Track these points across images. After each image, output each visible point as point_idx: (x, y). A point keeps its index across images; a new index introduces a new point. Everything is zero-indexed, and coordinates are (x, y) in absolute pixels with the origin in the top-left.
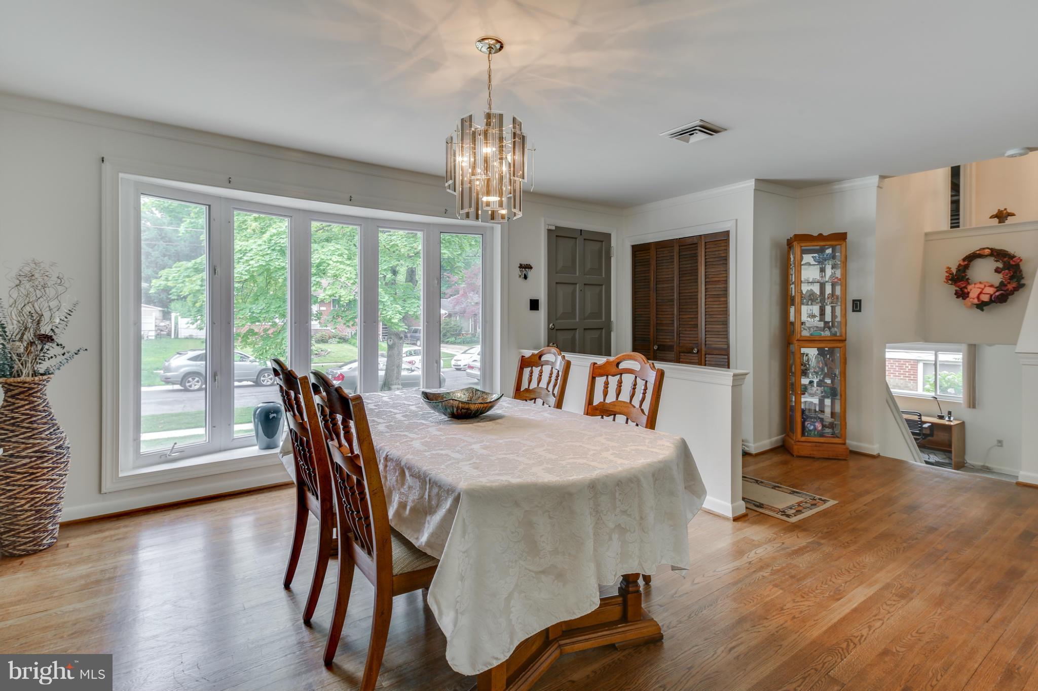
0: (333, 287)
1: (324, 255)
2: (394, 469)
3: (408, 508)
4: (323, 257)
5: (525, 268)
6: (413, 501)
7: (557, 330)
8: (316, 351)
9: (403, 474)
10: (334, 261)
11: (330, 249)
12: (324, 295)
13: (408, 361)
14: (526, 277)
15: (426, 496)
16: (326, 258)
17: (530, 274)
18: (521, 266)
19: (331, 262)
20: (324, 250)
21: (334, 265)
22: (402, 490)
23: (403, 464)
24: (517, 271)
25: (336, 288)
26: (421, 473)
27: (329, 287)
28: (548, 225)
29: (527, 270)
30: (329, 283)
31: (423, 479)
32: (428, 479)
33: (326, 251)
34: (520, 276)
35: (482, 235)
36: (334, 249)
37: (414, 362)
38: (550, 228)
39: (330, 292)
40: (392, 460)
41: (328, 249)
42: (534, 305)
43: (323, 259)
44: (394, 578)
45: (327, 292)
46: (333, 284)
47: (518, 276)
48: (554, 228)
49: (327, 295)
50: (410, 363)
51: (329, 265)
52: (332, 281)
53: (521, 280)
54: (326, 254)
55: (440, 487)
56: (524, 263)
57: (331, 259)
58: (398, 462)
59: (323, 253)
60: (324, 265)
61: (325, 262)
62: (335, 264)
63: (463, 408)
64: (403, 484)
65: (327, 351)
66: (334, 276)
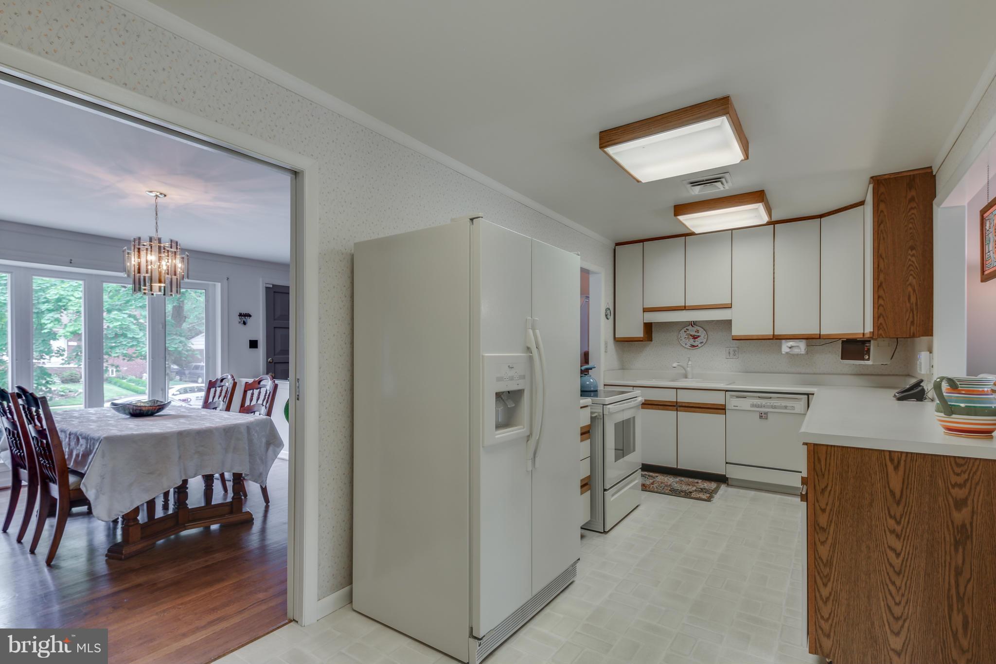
0: (76, 324)
1: (64, 290)
2: (74, 438)
3: (80, 455)
4: (62, 293)
5: (244, 317)
6: (83, 451)
7: (275, 363)
8: (62, 391)
9: (78, 439)
10: (77, 297)
11: (72, 285)
12: (63, 332)
13: (181, 399)
14: (245, 323)
15: (89, 446)
16: (66, 294)
17: (249, 321)
18: (240, 315)
19: (72, 298)
20: (63, 286)
21: (76, 301)
22: (78, 448)
23: (78, 434)
24: (238, 319)
25: (79, 324)
26: (86, 436)
27: (70, 324)
28: (266, 284)
29: (246, 317)
30: (71, 320)
31: (86, 438)
32: (89, 438)
33: (66, 286)
34: (240, 322)
35: (205, 290)
36: (76, 284)
37: (189, 400)
38: (267, 286)
39: (71, 329)
40: (72, 433)
41: (68, 285)
42: (254, 344)
43: (62, 295)
44: (71, 492)
45: (67, 329)
46: (75, 321)
47: (238, 322)
48: (271, 286)
49: (68, 332)
50: (184, 400)
51: (70, 300)
52: (75, 318)
53: (242, 326)
54: (67, 289)
55: (94, 439)
56: (244, 312)
57: (72, 295)
58: (76, 434)
59: (63, 289)
60: (64, 301)
61: (64, 298)
62: (78, 300)
63: (136, 410)
64: (78, 444)
65: (78, 391)
66: (77, 312)
